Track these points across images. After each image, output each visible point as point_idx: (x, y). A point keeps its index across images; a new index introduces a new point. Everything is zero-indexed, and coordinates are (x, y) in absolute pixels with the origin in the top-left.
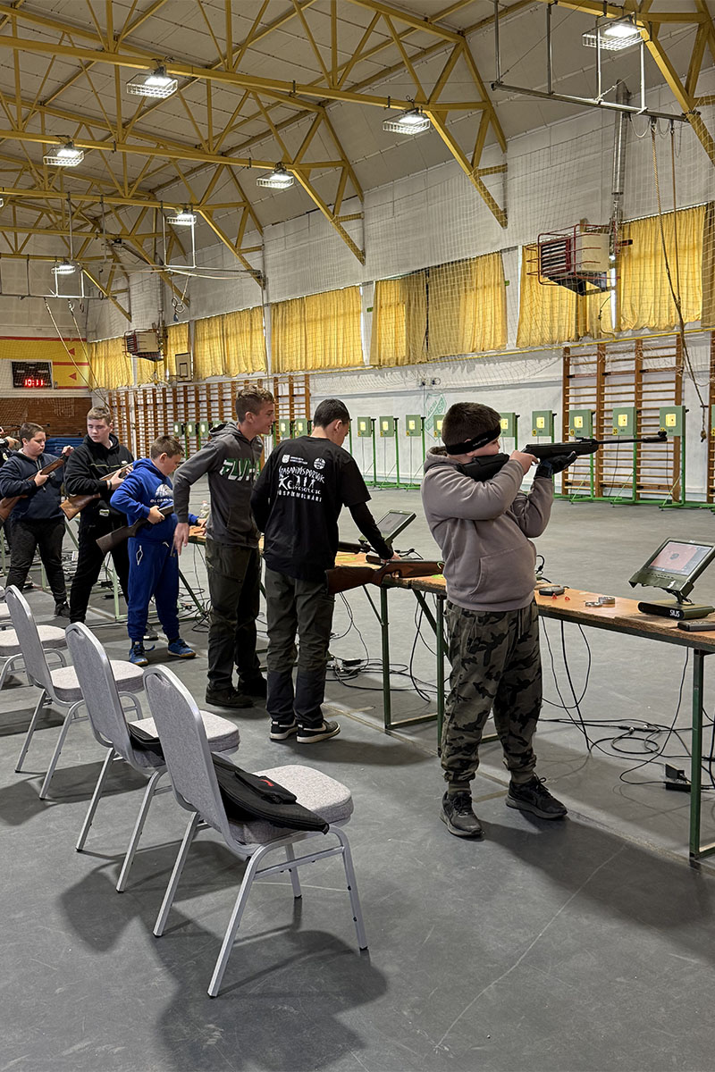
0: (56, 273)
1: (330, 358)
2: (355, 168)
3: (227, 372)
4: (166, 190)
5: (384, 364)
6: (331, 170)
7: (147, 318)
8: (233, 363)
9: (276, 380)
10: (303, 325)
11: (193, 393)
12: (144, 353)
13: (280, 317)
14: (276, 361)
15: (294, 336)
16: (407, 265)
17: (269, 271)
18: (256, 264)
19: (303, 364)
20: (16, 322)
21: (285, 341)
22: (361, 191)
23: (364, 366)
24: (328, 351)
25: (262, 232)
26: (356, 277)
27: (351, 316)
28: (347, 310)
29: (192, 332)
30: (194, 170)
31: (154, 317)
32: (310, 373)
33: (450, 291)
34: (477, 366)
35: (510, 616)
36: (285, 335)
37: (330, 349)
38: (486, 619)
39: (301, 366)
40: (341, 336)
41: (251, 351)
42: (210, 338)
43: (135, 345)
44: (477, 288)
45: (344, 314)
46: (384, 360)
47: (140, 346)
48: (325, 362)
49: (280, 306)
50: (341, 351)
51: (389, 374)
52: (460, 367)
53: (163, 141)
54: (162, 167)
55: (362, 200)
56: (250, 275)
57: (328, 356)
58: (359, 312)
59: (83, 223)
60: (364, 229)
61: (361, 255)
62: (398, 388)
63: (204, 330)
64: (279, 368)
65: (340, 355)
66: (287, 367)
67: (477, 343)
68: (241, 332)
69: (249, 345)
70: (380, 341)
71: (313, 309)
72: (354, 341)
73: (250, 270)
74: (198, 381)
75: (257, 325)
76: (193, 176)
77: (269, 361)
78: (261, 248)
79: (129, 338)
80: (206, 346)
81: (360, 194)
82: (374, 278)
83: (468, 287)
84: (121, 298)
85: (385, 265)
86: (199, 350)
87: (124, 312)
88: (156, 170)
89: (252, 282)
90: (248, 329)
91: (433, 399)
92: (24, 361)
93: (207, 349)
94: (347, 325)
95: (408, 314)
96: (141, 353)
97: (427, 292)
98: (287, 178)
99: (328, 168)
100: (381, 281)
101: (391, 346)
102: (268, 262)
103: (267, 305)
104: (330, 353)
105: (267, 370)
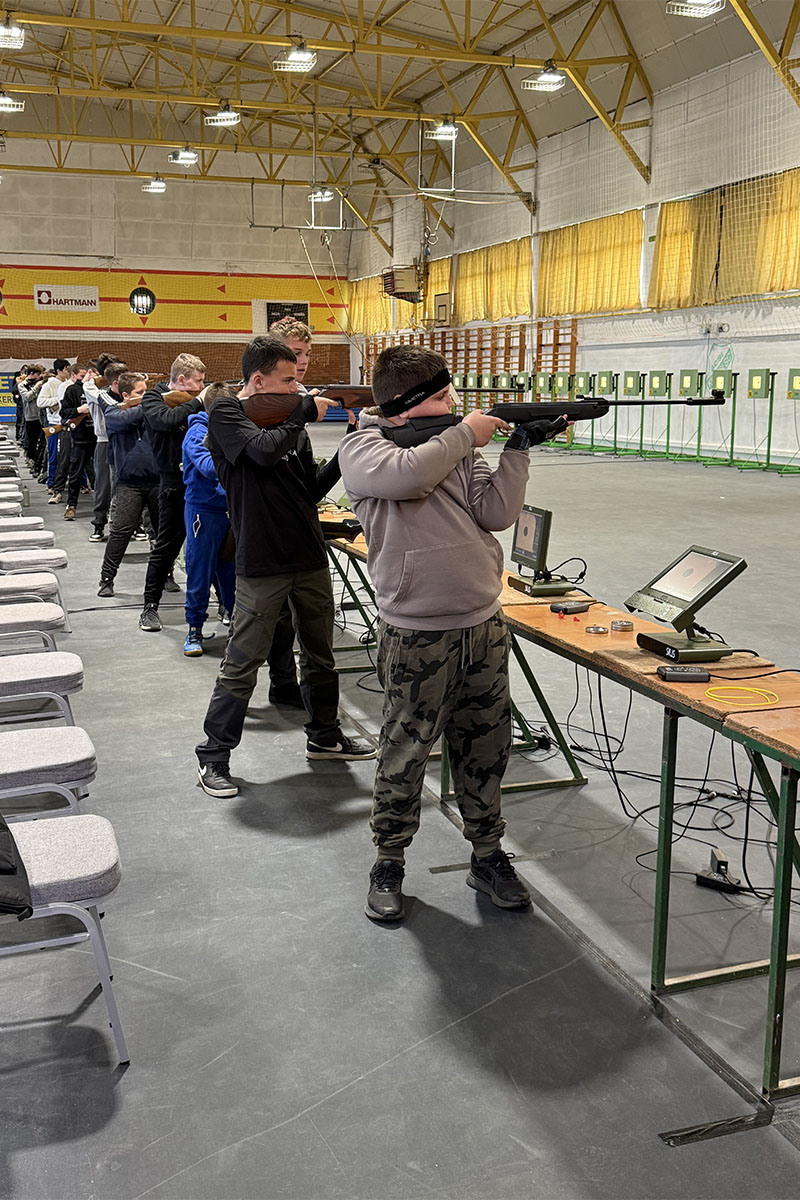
0: (313, 201)
1: (603, 299)
2: (645, 64)
3: (488, 315)
4: (432, 99)
5: (664, 306)
6: (616, 68)
7: (409, 251)
8: (495, 305)
9: (540, 325)
10: (575, 259)
11: (451, 340)
12: (401, 293)
13: (550, 248)
14: (542, 303)
15: (564, 272)
16: (699, 182)
17: (540, 192)
18: (527, 186)
19: (572, 307)
20: (273, 258)
21: (554, 276)
22: (650, 91)
23: (641, 309)
24: (600, 290)
25: (536, 146)
26: (637, 198)
27: (630, 246)
28: (626, 239)
29: (455, 266)
30: (463, 74)
31: (416, 251)
32: (579, 317)
33: (748, 213)
34: (775, 309)
35: (450, 637)
36: (554, 270)
37: (603, 287)
38: (414, 639)
39: (569, 309)
40: (616, 271)
41: (515, 291)
42: (473, 275)
43: (393, 283)
44: (781, 211)
45: (623, 244)
46: (664, 302)
47: (398, 284)
48: (596, 304)
49: (551, 236)
50: (615, 289)
51: (669, 318)
52: (754, 311)
53: (425, 40)
54: (427, 71)
55: (651, 103)
56: (518, 198)
57: (600, 297)
58: (640, 242)
59: (346, 141)
60: (651, 138)
61: (646, 172)
62: (679, 335)
63: (467, 267)
64: (544, 312)
65: (614, 295)
66: (554, 310)
67: (777, 281)
68: (507, 268)
69: (514, 284)
70: (661, 275)
71: (588, 239)
72: (631, 277)
73: (518, 192)
74: (456, 326)
75: (524, 259)
76: (461, 82)
77: (535, 302)
78: (533, 166)
79: (387, 275)
80: (468, 284)
81: (649, 96)
82: (659, 200)
83: (770, 210)
84: (383, 229)
85: (674, 184)
86: (460, 291)
87: (385, 245)
88: (420, 76)
89: (521, 207)
90: (514, 264)
91: (719, 350)
92: (279, 302)
93: (469, 288)
94: (625, 258)
95: (696, 245)
96: (398, 293)
97: (721, 214)
98: (558, 78)
99: (613, 65)
100: (668, 203)
101: (673, 284)
102: (541, 183)
103: (537, 234)
104: (603, 294)
105: (532, 313)
